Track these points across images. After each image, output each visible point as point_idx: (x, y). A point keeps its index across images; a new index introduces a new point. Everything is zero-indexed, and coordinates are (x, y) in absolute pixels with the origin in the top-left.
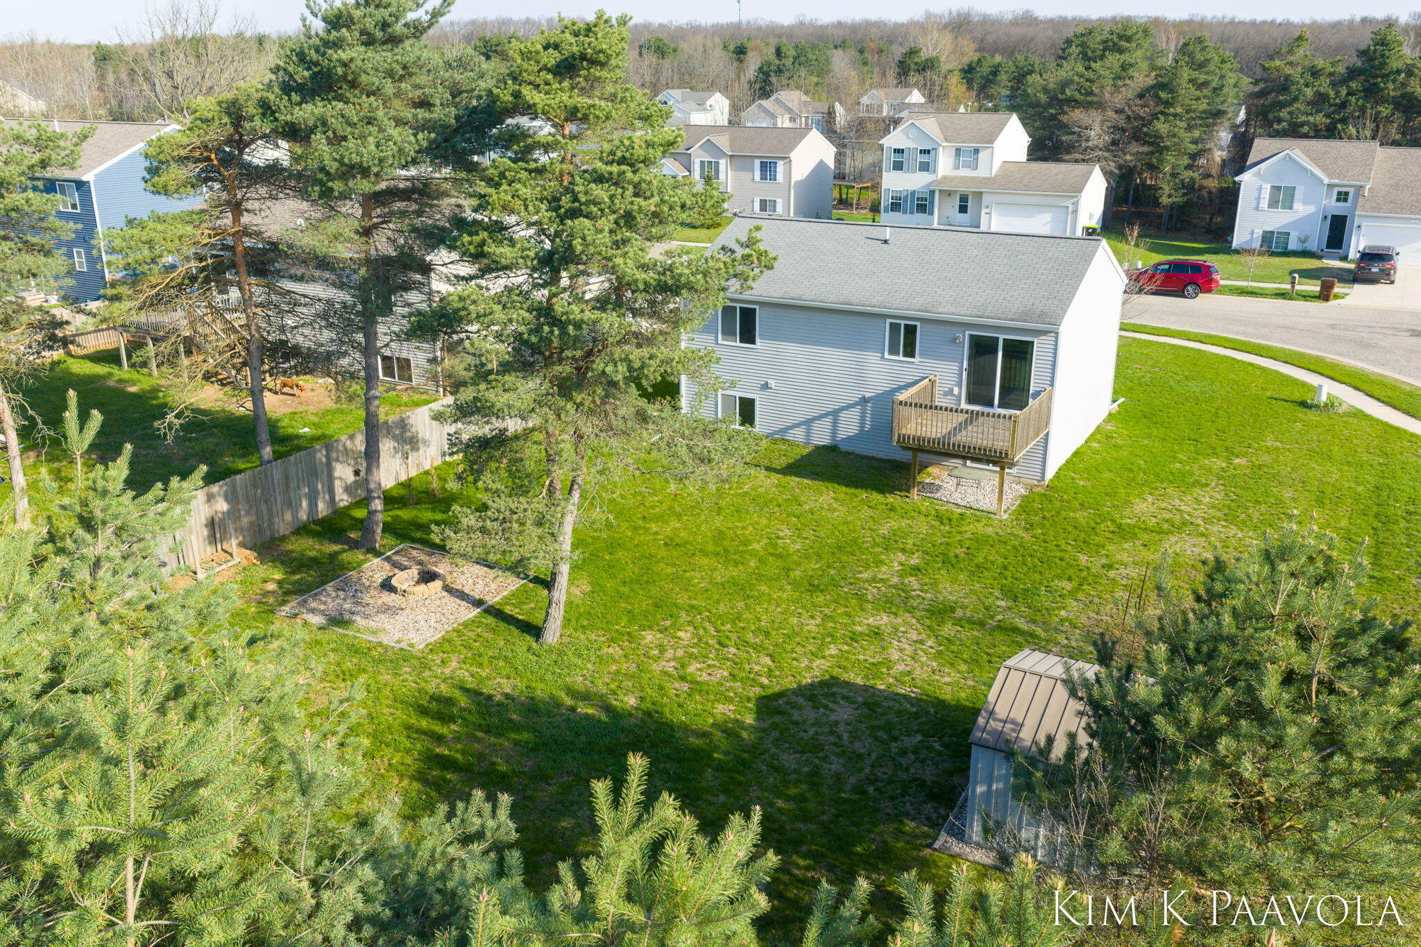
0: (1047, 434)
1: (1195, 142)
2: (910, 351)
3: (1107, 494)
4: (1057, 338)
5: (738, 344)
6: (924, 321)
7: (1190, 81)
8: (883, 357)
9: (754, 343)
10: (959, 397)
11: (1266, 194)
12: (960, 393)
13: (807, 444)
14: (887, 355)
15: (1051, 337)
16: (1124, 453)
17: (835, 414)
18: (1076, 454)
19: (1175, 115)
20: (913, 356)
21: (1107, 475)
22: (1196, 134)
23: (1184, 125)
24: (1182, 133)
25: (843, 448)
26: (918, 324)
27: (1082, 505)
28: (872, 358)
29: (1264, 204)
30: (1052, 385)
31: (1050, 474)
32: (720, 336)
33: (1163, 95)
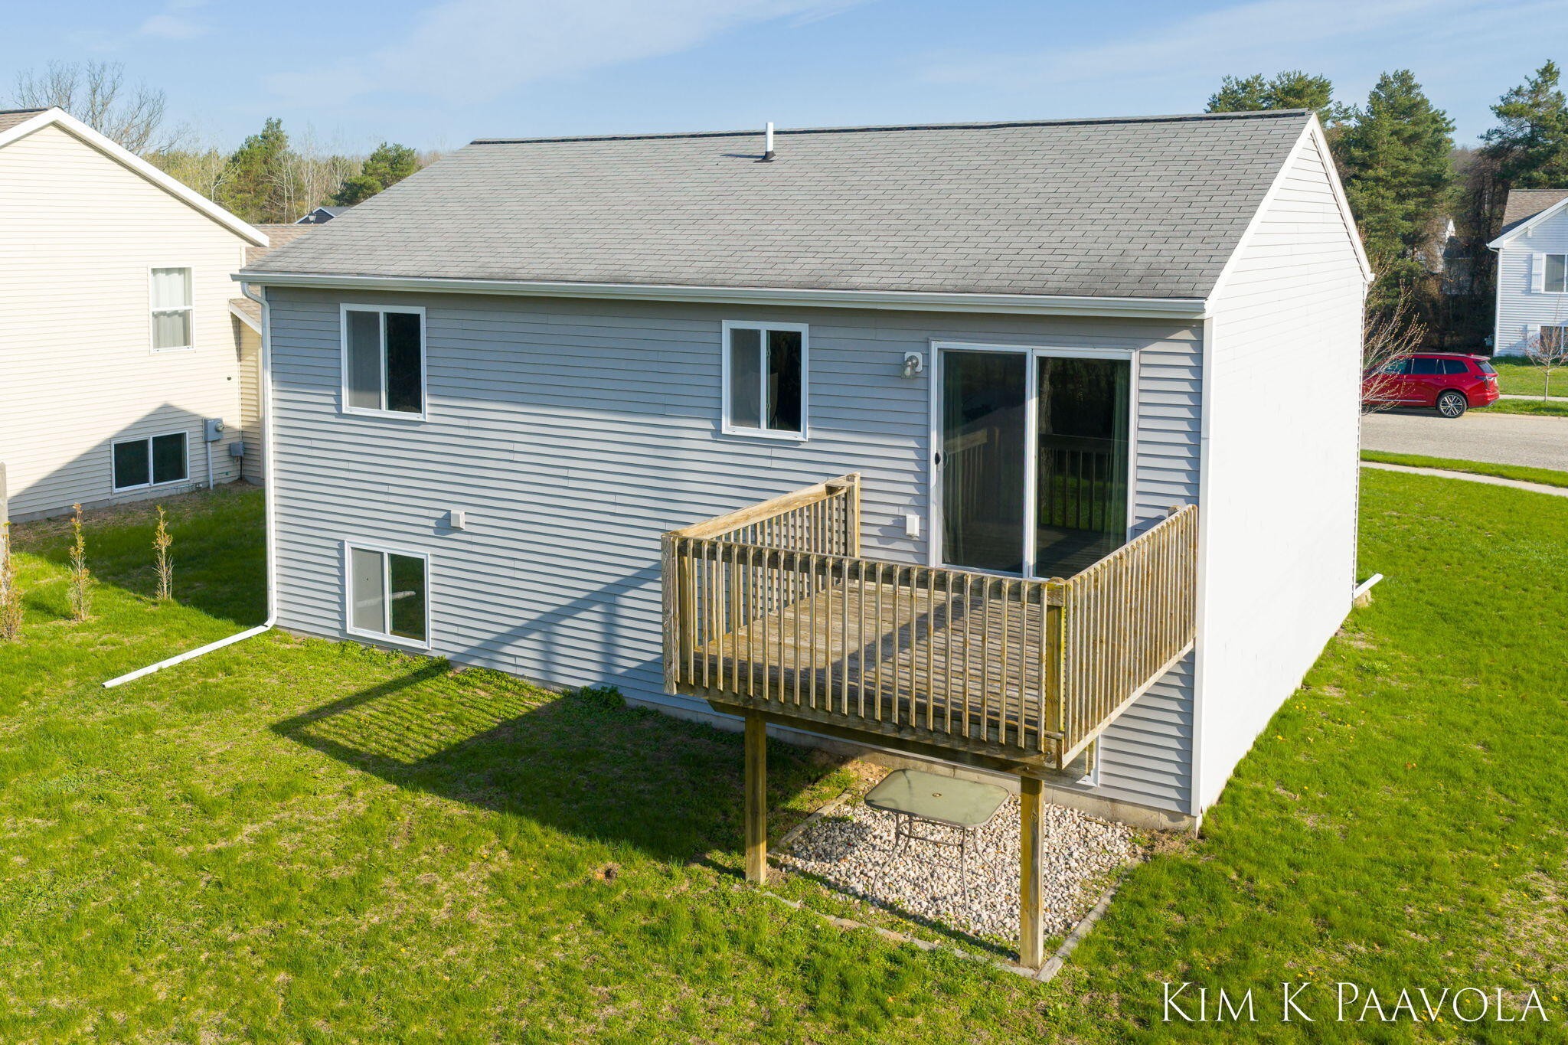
0: (1190, 661)
1: (1409, 217)
2: (786, 414)
3: (1400, 870)
4: (1199, 344)
5: (385, 412)
6: (820, 314)
7: (1394, 133)
8: (717, 432)
9: (417, 406)
10: (924, 542)
11: (1541, 267)
12: (925, 530)
13: (547, 684)
14: (727, 427)
15: (1179, 344)
16: (1416, 719)
17: (608, 597)
18: (1283, 719)
19: (1377, 180)
20: (795, 425)
21: (1382, 793)
22: (1411, 205)
23: (1391, 194)
24: (1390, 205)
25: (633, 697)
26: (802, 328)
27: (1323, 918)
28: (693, 432)
29: (1540, 283)
30: (1194, 499)
31: (1208, 791)
32: (345, 393)
33: (1357, 153)
